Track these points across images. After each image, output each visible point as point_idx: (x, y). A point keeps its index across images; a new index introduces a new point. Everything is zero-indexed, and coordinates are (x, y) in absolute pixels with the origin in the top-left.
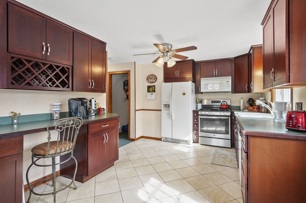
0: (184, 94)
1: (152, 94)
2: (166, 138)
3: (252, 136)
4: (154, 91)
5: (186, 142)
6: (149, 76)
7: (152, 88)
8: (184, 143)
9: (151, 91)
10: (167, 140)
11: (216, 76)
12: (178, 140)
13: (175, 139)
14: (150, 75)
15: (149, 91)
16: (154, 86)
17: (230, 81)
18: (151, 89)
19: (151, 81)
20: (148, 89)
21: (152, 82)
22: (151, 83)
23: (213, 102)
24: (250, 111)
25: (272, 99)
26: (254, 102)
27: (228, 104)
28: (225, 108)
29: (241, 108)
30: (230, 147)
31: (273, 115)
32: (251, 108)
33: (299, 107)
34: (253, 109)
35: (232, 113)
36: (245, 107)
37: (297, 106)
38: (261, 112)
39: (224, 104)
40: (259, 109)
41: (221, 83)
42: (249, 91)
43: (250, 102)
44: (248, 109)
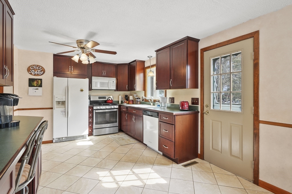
0: (82, 91)
1: (36, 89)
2: (59, 139)
4: (41, 86)
5: (83, 137)
6: (32, 66)
7: (38, 82)
8: (82, 138)
9: (35, 85)
10: (60, 140)
11: (104, 76)
12: (74, 137)
13: (71, 137)
14: (34, 65)
15: (30, 85)
16: (41, 80)
17: (115, 82)
18: (35, 82)
19: (36, 72)
20: (29, 83)
21: (38, 75)
22: (35, 75)
23: (100, 98)
24: (127, 104)
25: (145, 96)
26: (129, 98)
27: (112, 99)
28: (110, 103)
29: (120, 102)
30: (118, 132)
31: (153, 105)
32: (127, 102)
33: (172, 100)
34: (129, 103)
35: (120, 106)
36: (124, 101)
37: (170, 99)
38: (137, 104)
39: (110, 99)
40: (133, 102)
41: (109, 82)
42: (128, 90)
43: (127, 98)
44: (126, 102)
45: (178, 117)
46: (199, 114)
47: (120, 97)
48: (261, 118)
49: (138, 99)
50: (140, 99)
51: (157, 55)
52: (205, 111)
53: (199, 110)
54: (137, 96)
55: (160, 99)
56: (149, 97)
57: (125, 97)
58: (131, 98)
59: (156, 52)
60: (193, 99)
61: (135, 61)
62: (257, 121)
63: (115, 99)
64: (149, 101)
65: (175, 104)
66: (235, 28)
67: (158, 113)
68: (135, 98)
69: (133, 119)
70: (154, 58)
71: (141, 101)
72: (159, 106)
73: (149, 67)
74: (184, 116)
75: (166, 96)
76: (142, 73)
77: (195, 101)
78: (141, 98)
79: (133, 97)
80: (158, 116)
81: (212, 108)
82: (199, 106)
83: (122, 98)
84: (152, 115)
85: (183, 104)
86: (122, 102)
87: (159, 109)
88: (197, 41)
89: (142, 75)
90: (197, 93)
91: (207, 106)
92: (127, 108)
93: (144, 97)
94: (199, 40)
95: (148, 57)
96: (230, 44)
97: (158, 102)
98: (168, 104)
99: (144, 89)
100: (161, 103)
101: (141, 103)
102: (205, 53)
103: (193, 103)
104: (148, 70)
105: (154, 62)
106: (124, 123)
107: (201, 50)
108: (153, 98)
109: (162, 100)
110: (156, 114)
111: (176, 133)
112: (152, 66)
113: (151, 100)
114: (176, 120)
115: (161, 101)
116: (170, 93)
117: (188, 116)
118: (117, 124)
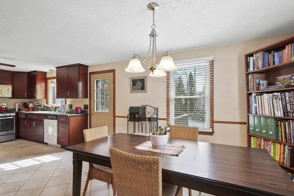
3: (70, 117)
17: (11, 89)
24: (26, 111)
25: (47, 103)
26: (28, 105)
27: (7, 107)
28: (5, 111)
29: (17, 110)
30: (15, 139)
31: (55, 111)
32: (27, 109)
33: (71, 106)
34: (28, 110)
35: (17, 114)
36: (23, 109)
37: (69, 106)
38: (38, 111)
39: (3, 107)
40: (33, 109)
41: (2, 90)
42: (28, 98)
43: (26, 106)
44: (25, 110)
45: (72, 118)
46: (89, 115)
47: (17, 105)
48: (116, 115)
49: (39, 106)
50: (41, 106)
51: (57, 71)
52: (92, 113)
53: (89, 113)
54: (38, 104)
55: (60, 106)
56: (51, 104)
57: (24, 105)
58: (31, 105)
59: (56, 68)
60: (85, 105)
61: (36, 71)
62: (115, 117)
63: (11, 107)
64: (50, 108)
65: (73, 109)
66: (106, 64)
67: (57, 116)
68: (36, 106)
69: (34, 124)
70: (55, 71)
71: (43, 108)
72: (60, 111)
73: (50, 78)
74: (77, 117)
75: (66, 103)
76: (43, 82)
77: (86, 107)
78: (43, 105)
79: (34, 104)
80: (57, 118)
81: (95, 111)
82: (88, 110)
83: (19, 106)
84: (52, 118)
85: (77, 109)
86: (19, 110)
87: (59, 114)
88: (87, 67)
89: (43, 84)
90: (87, 101)
91: (93, 110)
92: (26, 114)
93: (45, 104)
94: (88, 66)
95: (49, 70)
96: (104, 73)
97: (59, 108)
98: (67, 110)
99: (46, 97)
100: (61, 109)
101: (42, 110)
102: (91, 75)
103: (85, 108)
104: (49, 81)
105: (55, 75)
106: (23, 130)
107: (90, 73)
108: (54, 106)
109: (62, 107)
110: (55, 117)
111: (70, 129)
112: (54, 78)
113: (52, 107)
114: (70, 120)
115: (60, 107)
116: (69, 101)
117: (80, 117)
118: (14, 131)
